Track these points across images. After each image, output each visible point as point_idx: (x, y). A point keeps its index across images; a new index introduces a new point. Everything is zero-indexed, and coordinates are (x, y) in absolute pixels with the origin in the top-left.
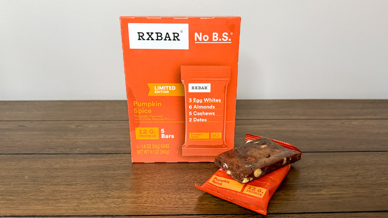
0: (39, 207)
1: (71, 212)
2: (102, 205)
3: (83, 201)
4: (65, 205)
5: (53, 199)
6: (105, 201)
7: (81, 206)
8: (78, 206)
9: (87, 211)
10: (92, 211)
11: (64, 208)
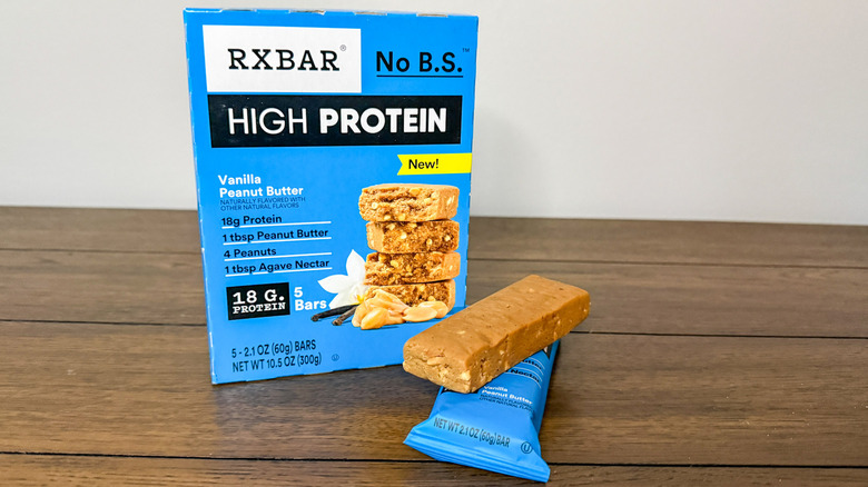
0: (105, 437)
1: (179, 448)
2: (247, 436)
3: (204, 426)
4: (163, 433)
5: (133, 421)
6: (255, 427)
7: (199, 438)
8: (192, 436)
9: (214, 448)
10: (225, 448)
11: (164, 439)
